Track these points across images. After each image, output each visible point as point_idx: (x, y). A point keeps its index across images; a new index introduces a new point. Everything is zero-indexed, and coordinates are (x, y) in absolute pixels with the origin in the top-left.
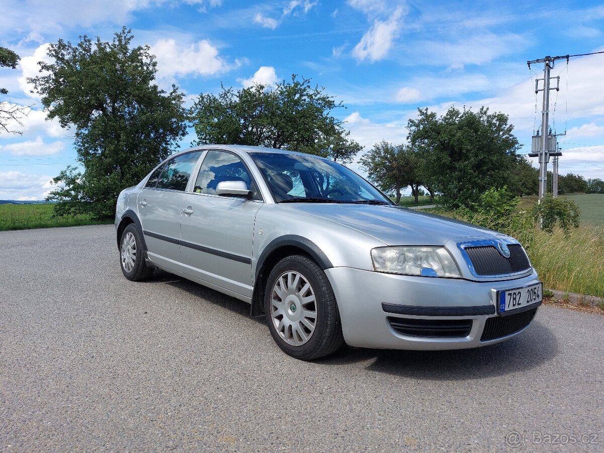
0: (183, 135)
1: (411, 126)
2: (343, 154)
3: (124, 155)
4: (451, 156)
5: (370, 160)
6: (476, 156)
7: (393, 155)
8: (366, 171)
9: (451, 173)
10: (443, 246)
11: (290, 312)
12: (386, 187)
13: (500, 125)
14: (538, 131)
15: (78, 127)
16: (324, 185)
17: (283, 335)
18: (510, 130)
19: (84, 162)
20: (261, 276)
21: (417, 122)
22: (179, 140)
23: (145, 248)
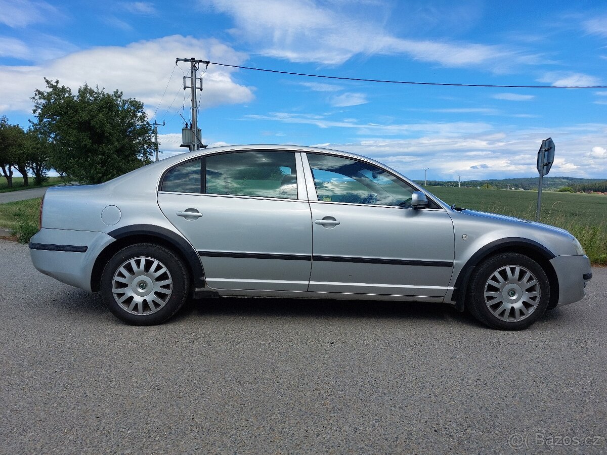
1: (39, 98)
9: (92, 156)
13: (134, 112)
21: (46, 94)
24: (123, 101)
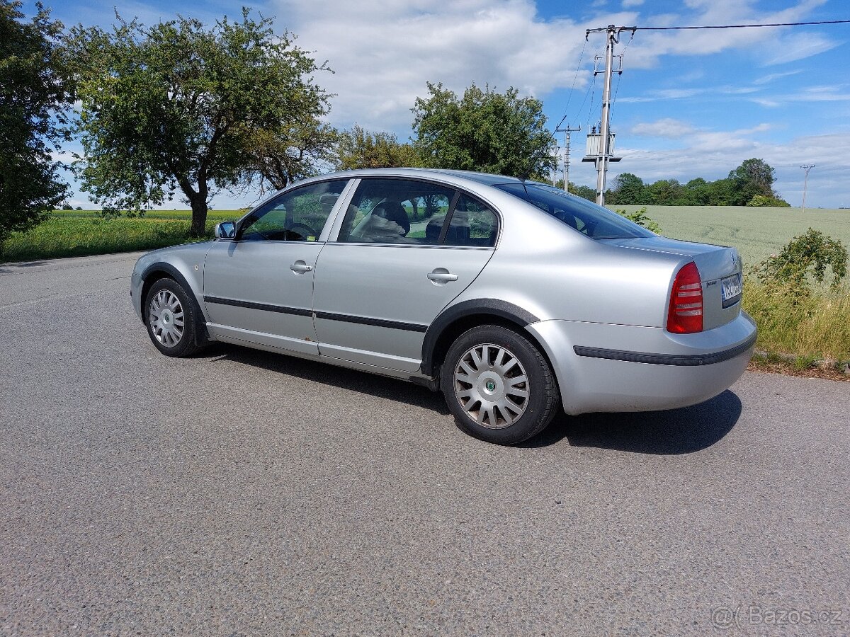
1: (419, 108)
13: (531, 115)
14: (594, 128)
21: (426, 103)
24: (518, 102)
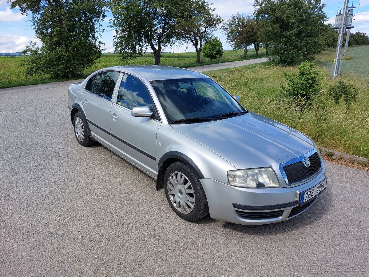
0: (104, 17)
1: (257, 5)
2: (210, 25)
3: (66, 35)
4: (281, 27)
5: (228, 27)
6: (298, 27)
7: (243, 23)
8: (225, 34)
9: (280, 39)
10: (270, 167)
11: (179, 195)
12: (237, 46)
13: (316, 4)
14: (341, 11)
15: (33, 12)
16: (198, 46)
17: (175, 205)
18: (323, 7)
19: (41, 39)
20: (162, 169)
21: (260, 2)
22: (101, 21)
23: (90, 130)
